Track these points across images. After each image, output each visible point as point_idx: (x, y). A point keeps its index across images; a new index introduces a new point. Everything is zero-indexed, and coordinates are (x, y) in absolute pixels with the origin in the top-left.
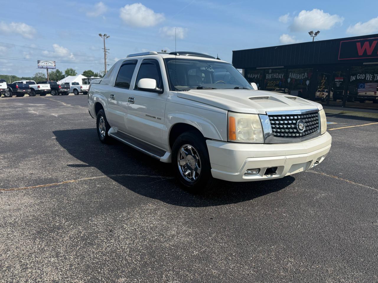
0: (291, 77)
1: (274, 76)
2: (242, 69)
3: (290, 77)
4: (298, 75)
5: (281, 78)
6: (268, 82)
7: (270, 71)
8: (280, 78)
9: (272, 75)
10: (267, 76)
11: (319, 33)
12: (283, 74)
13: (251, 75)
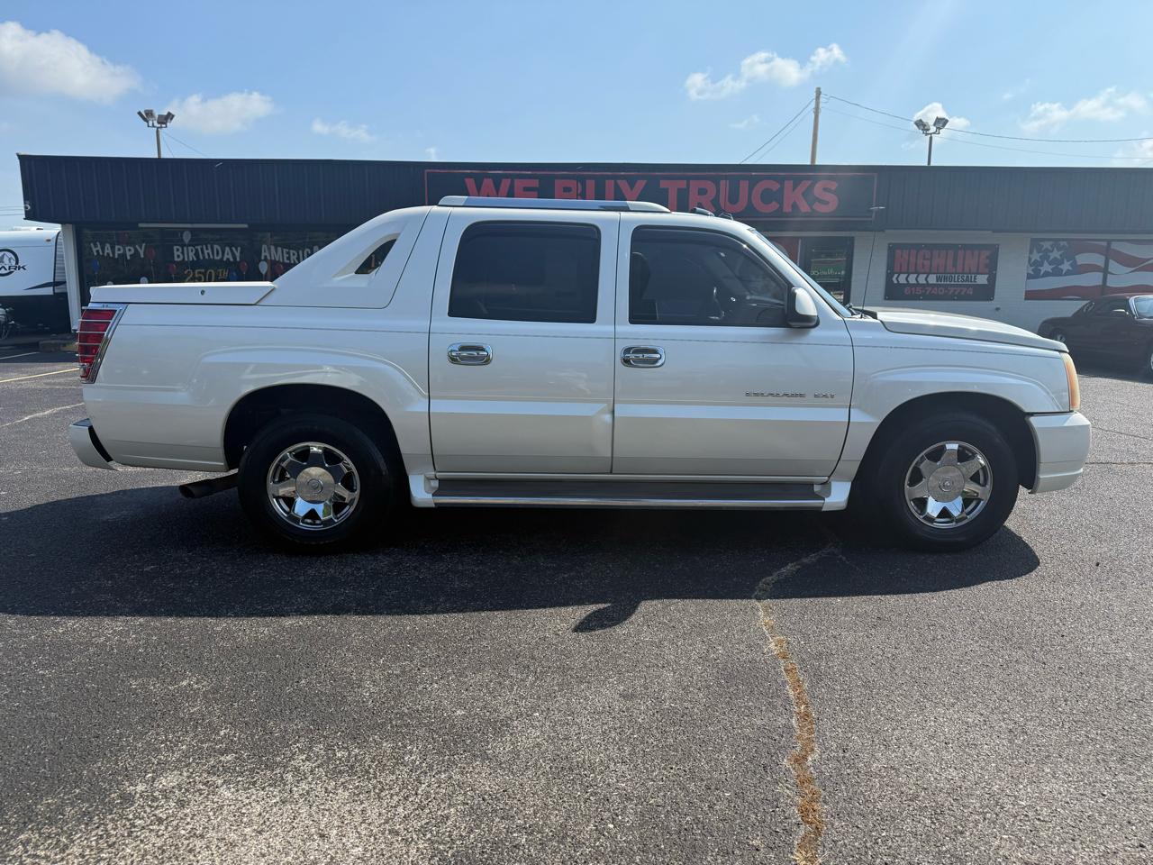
0: (269, 258)
1: (206, 252)
2: (60, 225)
3: (266, 257)
4: (292, 251)
5: (232, 260)
6: (186, 272)
7: (187, 237)
8: (228, 259)
9: (197, 250)
10: (176, 253)
11: (171, 119)
12: (239, 248)
13: (108, 246)
